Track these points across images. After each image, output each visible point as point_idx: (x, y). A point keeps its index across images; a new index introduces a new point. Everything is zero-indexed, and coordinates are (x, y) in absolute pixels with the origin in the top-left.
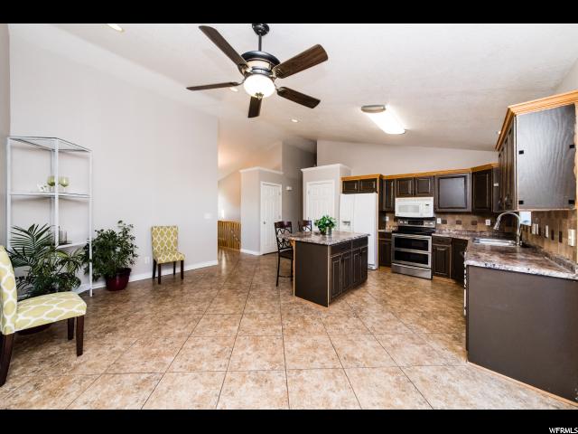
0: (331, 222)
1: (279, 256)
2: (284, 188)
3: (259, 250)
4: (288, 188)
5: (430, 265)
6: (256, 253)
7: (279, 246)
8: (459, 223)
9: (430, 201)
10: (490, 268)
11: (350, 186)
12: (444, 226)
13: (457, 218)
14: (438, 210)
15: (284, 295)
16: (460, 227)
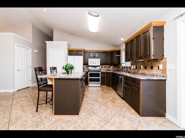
0: (72, 67)
1: (39, 90)
2: (33, 51)
3: (14, 88)
4: (36, 51)
5: (100, 82)
6: (12, 91)
7: (38, 84)
8: (105, 67)
9: (99, 60)
10: (148, 80)
11: (71, 52)
12: (102, 69)
13: (105, 66)
14: (101, 63)
15: (46, 117)
16: (106, 69)
